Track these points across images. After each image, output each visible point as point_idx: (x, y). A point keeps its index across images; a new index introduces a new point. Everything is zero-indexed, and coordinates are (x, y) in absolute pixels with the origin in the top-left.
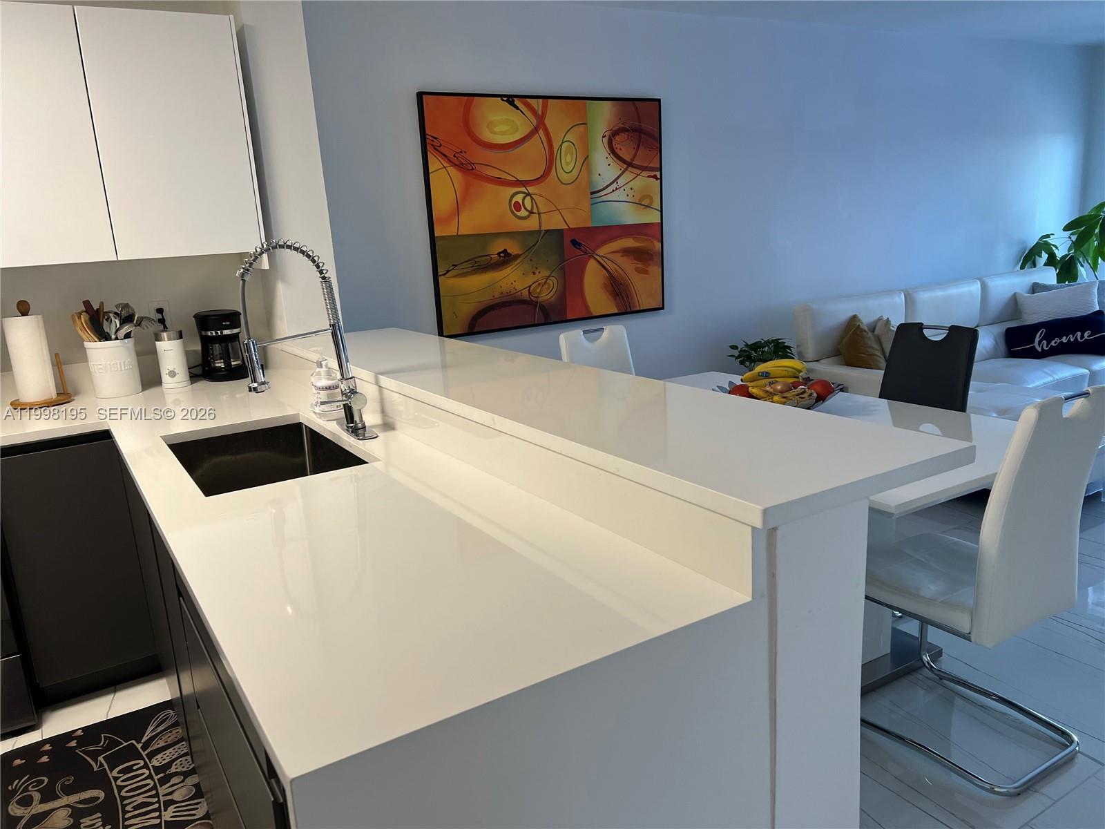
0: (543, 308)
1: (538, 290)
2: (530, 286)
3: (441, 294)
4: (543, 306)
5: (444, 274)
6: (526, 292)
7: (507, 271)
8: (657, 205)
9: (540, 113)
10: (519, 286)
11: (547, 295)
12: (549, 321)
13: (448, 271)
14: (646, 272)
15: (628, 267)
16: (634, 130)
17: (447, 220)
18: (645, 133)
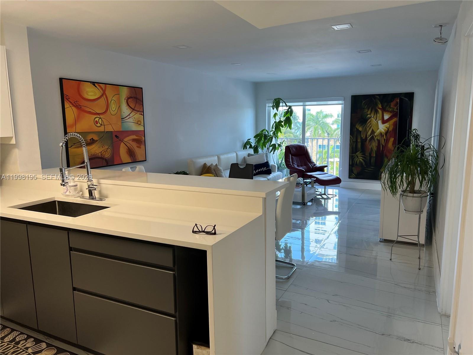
0: (106, 160)
1: (104, 153)
2: (101, 152)
3: (69, 155)
4: (106, 159)
5: (70, 147)
6: (100, 154)
7: (93, 146)
8: (142, 124)
9: (104, 89)
10: (97, 152)
11: (107, 155)
12: (108, 165)
13: (72, 146)
14: (140, 148)
15: (134, 145)
16: (135, 98)
17: (72, 126)
18: (138, 99)
